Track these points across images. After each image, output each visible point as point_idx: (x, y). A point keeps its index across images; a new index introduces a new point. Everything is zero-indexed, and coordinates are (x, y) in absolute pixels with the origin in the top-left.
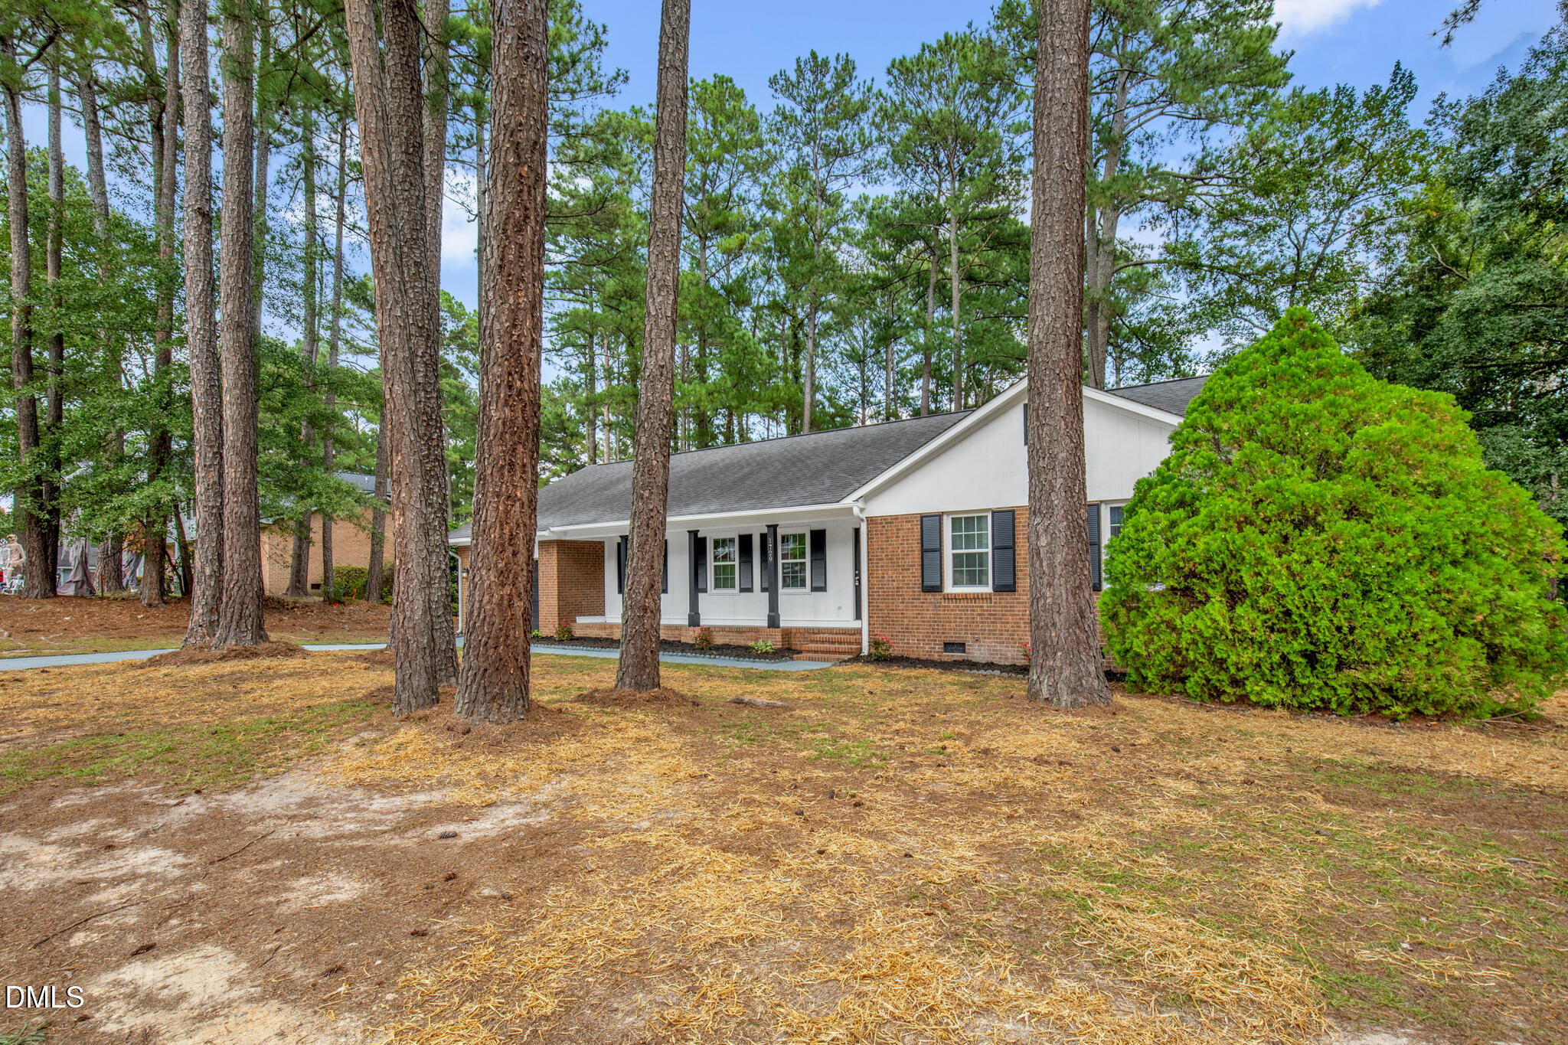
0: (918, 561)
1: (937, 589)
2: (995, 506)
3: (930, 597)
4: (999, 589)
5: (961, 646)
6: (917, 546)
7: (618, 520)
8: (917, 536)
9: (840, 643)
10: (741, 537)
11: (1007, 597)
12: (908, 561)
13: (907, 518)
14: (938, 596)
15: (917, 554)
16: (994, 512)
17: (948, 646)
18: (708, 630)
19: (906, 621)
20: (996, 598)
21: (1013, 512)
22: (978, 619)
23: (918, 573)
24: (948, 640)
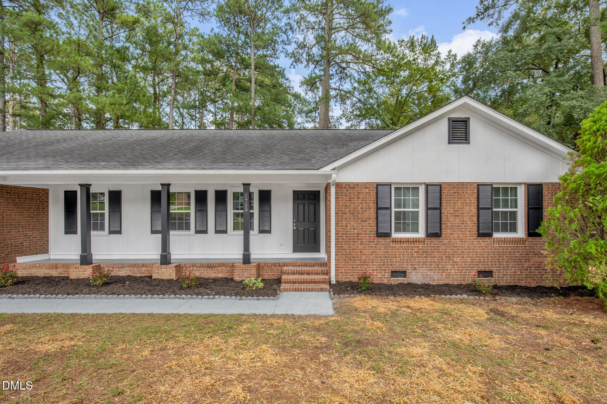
0: (373, 216)
1: (388, 235)
2: (428, 181)
3: (382, 240)
4: (430, 235)
5: (403, 273)
6: (373, 206)
7: (72, 168)
8: (373, 198)
9: (308, 274)
10: (197, 193)
11: (435, 241)
12: (366, 215)
13: (366, 185)
14: (388, 240)
15: (373, 211)
16: (427, 186)
17: (394, 273)
18: (179, 268)
19: (364, 257)
20: (428, 241)
21: (441, 185)
22: (416, 255)
23: (374, 224)
24: (394, 269)
